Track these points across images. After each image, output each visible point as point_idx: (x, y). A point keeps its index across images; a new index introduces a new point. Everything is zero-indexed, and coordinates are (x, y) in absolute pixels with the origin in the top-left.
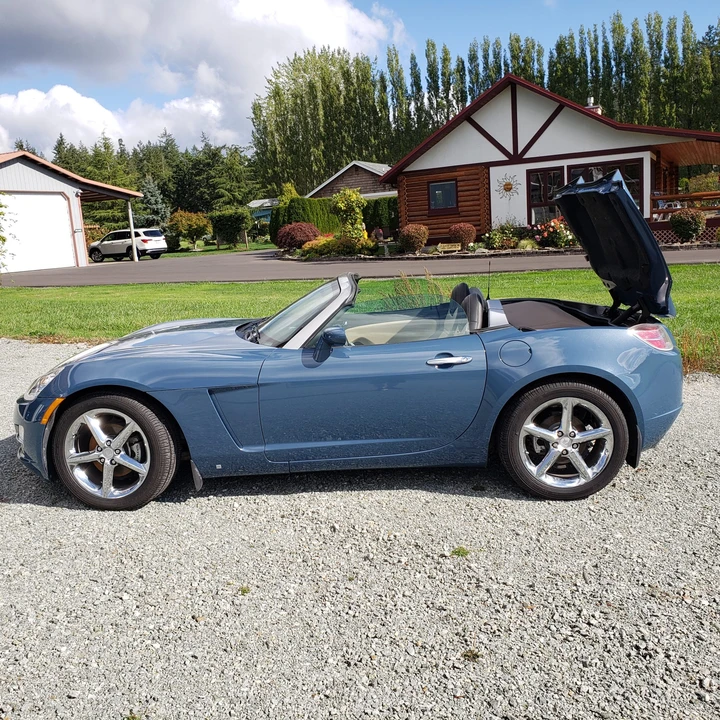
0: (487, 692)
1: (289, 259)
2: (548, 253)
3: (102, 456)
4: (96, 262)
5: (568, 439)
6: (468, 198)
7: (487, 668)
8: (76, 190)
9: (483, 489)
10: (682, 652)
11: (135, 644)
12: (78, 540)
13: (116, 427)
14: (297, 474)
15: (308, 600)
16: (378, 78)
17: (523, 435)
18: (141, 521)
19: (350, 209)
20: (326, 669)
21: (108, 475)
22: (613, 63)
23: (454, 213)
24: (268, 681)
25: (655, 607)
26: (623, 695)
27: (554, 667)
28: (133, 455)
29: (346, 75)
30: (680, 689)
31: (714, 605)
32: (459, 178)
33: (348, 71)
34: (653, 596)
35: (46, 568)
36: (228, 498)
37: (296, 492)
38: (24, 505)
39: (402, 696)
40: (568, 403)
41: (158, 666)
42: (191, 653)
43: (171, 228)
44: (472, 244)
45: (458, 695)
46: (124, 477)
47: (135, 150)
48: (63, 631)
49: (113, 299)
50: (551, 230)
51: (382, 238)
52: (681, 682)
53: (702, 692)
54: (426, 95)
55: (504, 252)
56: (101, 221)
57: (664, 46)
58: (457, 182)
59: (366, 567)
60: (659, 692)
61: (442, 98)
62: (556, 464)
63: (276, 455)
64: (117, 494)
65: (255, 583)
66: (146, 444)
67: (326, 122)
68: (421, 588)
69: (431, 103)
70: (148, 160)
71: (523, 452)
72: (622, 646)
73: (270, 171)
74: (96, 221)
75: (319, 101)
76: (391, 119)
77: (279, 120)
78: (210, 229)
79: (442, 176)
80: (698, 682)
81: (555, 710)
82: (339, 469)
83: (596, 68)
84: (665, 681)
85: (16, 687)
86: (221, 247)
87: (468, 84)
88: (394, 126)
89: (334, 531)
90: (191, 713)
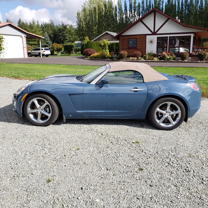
0: (145, 179)
1: (86, 59)
2: (162, 62)
3: (38, 111)
4: (30, 57)
5: (168, 113)
6: (140, 44)
7: (145, 173)
8: (25, 35)
9: (143, 126)
10: (198, 171)
11: (49, 162)
12: (31, 134)
13: (42, 103)
14: (91, 119)
15: (96, 152)
16: (114, 7)
17: (156, 111)
18: (48, 129)
19: (105, 45)
20: (101, 171)
21: (39, 116)
22: (184, 7)
23: (135, 48)
24: (86, 173)
25: (191, 159)
26: (182, 181)
27: (163, 173)
28: (47, 111)
29: (105, 5)
30: (197, 180)
31: (207, 160)
32: (137, 38)
33: (106, 4)
34: (190, 156)
35: (23, 141)
36: (73, 125)
37: (92, 124)
38: (15, 124)
39: (122, 178)
40: (169, 103)
41: (55, 167)
42: (64, 165)
43: (52, 48)
44: (140, 58)
45: (137, 179)
46: (44, 117)
47: (42, 24)
48: (29, 157)
49: (35, 68)
50: (163, 55)
51: (113, 55)
52: (197, 178)
53: (203, 181)
54: (129, 13)
55: (149, 61)
56: (31, 45)
57: (199, 2)
58: (137, 39)
59: (112, 145)
60: (191, 181)
61: (133, 14)
62: (164, 120)
63: (86, 113)
64: (41, 122)
65: (81, 147)
66: (51, 108)
67: (98, 19)
68: (127, 151)
69: (130, 15)
70: (46, 27)
71: (156, 116)
72: (182, 169)
73: (81, 33)
74: (30, 45)
75: (97, 13)
76: (118, 19)
77: (85, 18)
78: (63, 49)
79: (132, 37)
80: (202, 179)
81: (163, 184)
82: (103, 118)
83: (179, 8)
84: (193, 178)
85: (17, 171)
86: (66, 54)
87: (141, 10)
88: (118, 22)
89: (102, 135)
90: (65, 180)
